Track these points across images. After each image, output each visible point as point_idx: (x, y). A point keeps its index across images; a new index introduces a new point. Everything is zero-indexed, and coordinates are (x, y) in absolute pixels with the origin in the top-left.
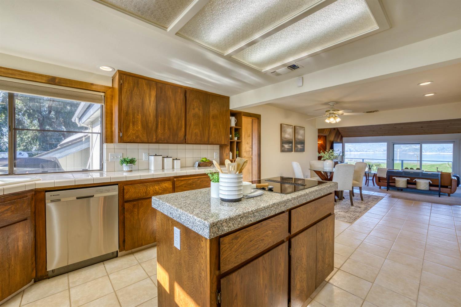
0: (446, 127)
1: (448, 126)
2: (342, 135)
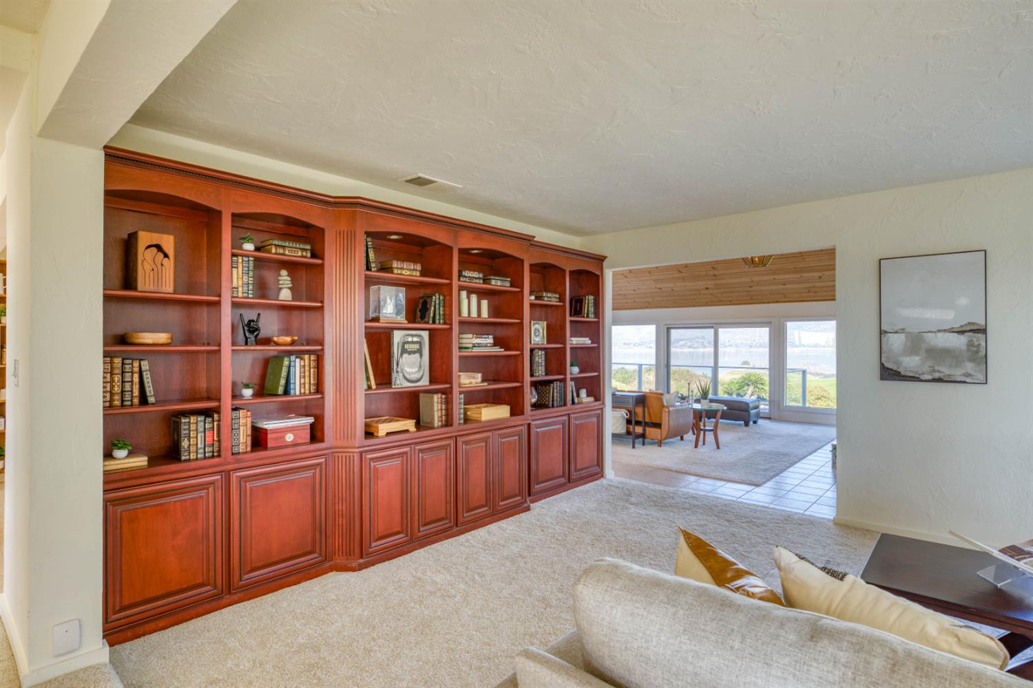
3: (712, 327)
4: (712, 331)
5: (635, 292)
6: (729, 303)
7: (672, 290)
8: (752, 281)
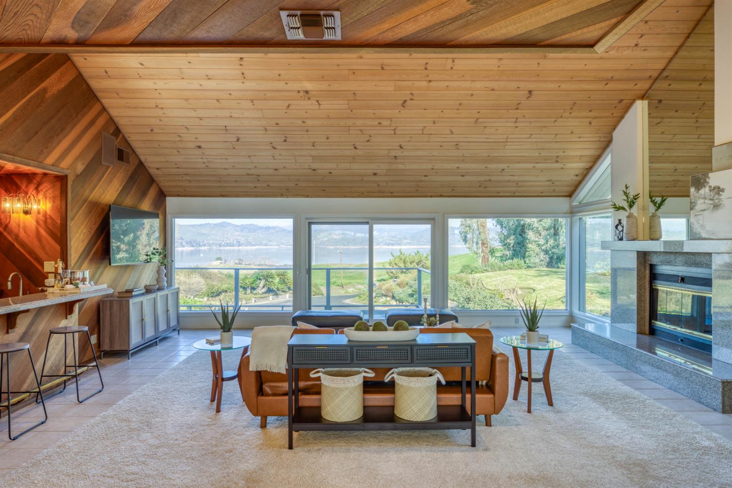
0: (423, 178)
1: (426, 176)
2: (164, 189)
3: (368, 223)
5: (276, 173)
6: (390, 194)
7: (330, 173)
8: (433, 169)
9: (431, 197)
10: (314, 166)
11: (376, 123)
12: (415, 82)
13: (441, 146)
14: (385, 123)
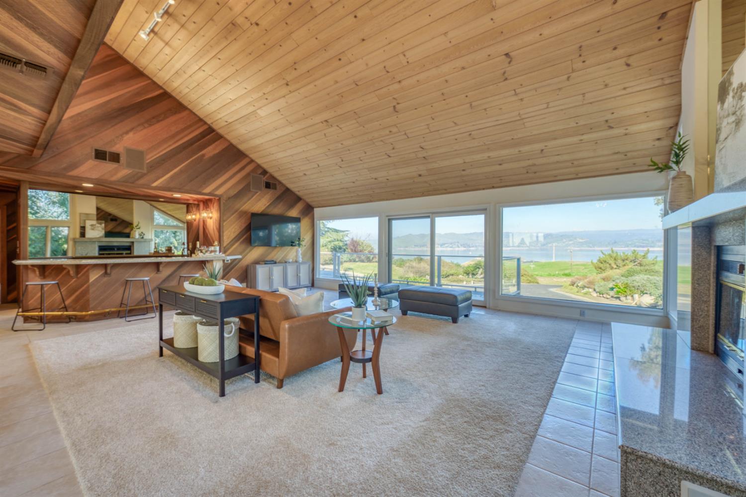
0: (463, 173)
1: (464, 170)
2: (310, 204)
3: (428, 217)
4: (428, 220)
5: (355, 185)
6: (445, 191)
7: (388, 179)
8: (465, 162)
9: (484, 189)
10: (374, 175)
11: (388, 132)
12: (388, 87)
13: (456, 140)
14: (394, 130)
